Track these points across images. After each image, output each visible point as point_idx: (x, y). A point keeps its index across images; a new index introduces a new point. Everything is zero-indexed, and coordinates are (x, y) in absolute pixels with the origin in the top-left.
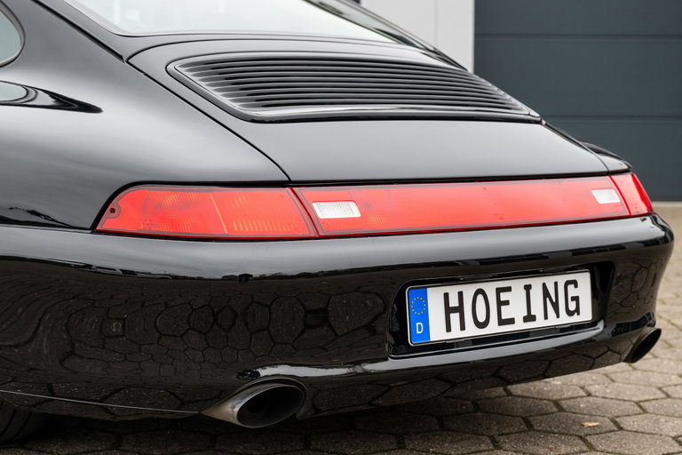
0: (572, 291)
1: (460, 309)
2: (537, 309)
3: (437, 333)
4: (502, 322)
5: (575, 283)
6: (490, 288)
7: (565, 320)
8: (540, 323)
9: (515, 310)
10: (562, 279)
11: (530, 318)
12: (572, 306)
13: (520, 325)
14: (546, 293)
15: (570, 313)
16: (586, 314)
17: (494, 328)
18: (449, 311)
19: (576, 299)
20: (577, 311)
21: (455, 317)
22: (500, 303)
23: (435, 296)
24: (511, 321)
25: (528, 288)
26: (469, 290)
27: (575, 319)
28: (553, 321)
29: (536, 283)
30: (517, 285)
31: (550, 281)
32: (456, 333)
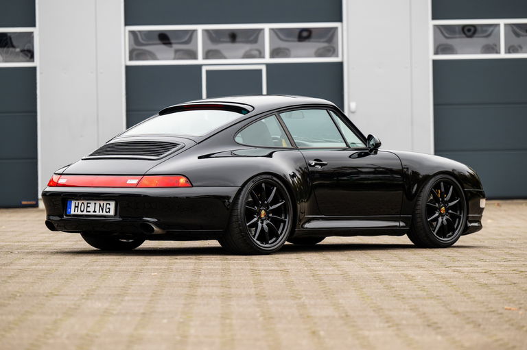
0: (108, 206)
1: (78, 207)
2: (97, 209)
3: (72, 212)
4: (87, 212)
5: (109, 204)
6: (85, 202)
7: (105, 213)
8: (97, 213)
9: (91, 209)
10: (105, 203)
11: (94, 211)
12: (108, 210)
13: (92, 213)
14: (100, 206)
15: (107, 212)
16: (112, 213)
17: (85, 213)
18: (75, 207)
19: (109, 208)
20: (109, 212)
21: (76, 209)
22: (88, 207)
23: (73, 203)
24: (89, 212)
25: (95, 204)
26: (80, 202)
27: (108, 214)
28: (101, 213)
29: (98, 203)
30: (93, 203)
31: (102, 203)
32: (76, 213)
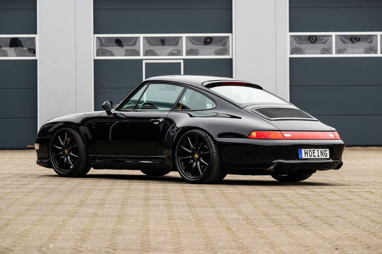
0: (326, 152)
1: (307, 153)
2: (320, 155)
3: (304, 157)
6: (312, 150)
7: (324, 157)
8: (320, 157)
9: (316, 154)
10: (324, 150)
11: (318, 156)
13: (317, 157)
14: (321, 152)
16: (328, 157)
17: (312, 157)
18: (305, 153)
19: (326, 154)
21: (306, 154)
22: (314, 153)
23: (303, 150)
24: (315, 156)
25: (318, 151)
26: (308, 150)
27: (326, 157)
28: (322, 157)
29: (320, 150)
30: (316, 150)
31: (322, 150)
32: (306, 157)
